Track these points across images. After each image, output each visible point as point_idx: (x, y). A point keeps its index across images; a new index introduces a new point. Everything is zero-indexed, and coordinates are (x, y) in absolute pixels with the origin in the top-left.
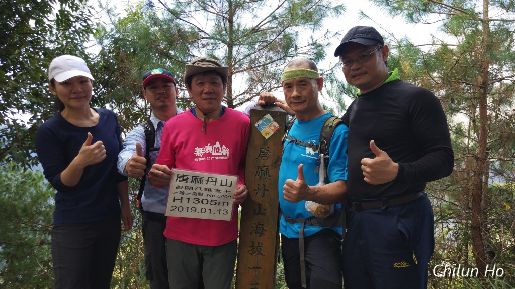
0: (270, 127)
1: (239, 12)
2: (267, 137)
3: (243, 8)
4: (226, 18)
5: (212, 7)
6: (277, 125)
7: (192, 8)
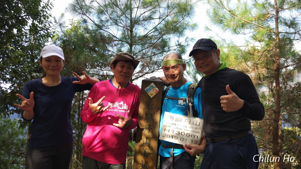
0: (153, 91)
1: (136, 26)
2: (151, 97)
3: (139, 24)
4: (128, 29)
5: (121, 23)
6: (157, 89)
7: (109, 24)
